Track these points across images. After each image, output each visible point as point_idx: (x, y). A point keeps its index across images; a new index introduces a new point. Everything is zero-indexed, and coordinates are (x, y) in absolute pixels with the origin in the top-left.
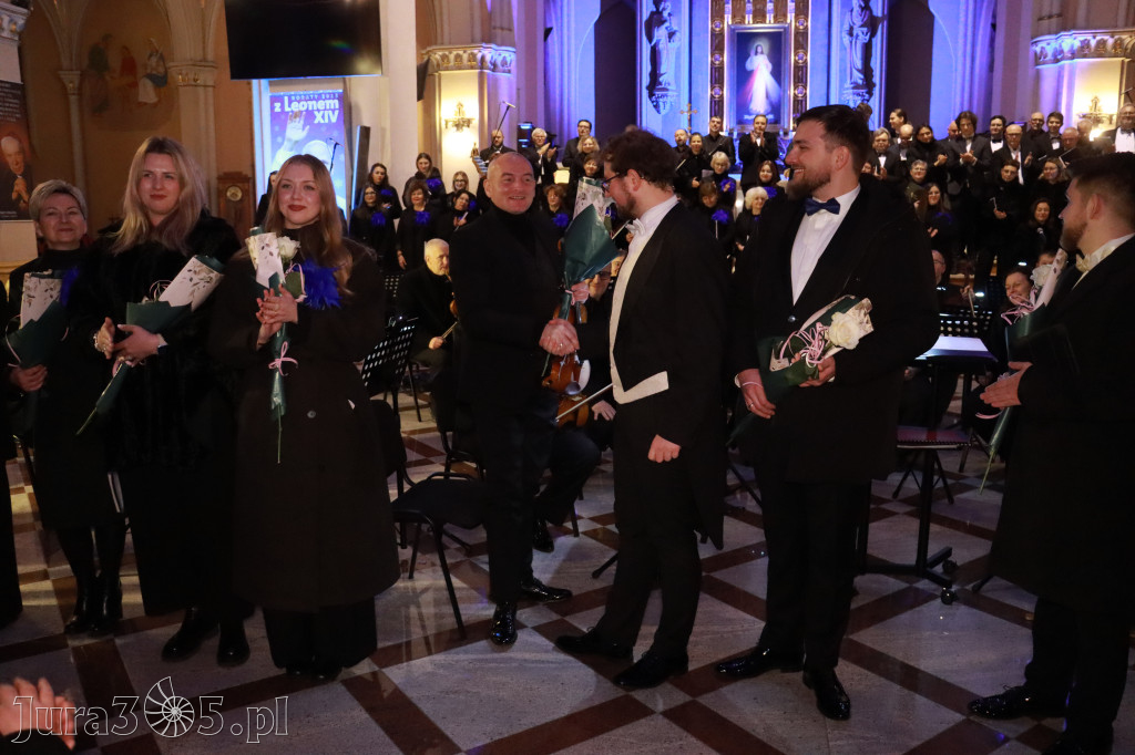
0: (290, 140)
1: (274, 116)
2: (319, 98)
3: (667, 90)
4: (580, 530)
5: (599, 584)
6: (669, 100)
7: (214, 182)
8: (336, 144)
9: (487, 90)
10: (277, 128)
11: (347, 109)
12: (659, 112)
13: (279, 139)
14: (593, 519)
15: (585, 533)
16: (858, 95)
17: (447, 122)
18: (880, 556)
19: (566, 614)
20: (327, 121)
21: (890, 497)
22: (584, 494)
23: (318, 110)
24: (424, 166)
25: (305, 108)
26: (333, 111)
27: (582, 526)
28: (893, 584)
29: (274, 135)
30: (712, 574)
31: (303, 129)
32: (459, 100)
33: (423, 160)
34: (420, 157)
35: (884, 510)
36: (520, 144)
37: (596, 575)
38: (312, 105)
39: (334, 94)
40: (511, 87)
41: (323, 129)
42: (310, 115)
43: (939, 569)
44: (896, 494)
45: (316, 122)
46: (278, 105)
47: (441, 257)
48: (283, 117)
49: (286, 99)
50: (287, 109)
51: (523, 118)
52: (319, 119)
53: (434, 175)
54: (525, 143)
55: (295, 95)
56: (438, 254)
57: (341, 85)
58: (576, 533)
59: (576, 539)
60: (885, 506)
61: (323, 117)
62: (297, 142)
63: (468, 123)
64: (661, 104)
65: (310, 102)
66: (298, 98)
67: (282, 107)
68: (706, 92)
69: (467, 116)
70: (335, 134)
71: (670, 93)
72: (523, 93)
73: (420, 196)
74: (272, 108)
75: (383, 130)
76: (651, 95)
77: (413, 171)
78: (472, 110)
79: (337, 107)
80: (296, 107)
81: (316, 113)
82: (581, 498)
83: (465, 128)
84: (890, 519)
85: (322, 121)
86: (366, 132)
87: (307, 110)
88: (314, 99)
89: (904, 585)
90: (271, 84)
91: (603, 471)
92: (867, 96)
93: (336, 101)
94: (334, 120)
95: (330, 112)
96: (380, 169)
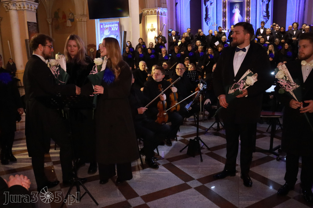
0: (105, 35)
1: (101, 29)
2: (113, 24)
3: (210, 19)
4: (178, 139)
5: (181, 154)
6: (211, 22)
7: (87, 47)
8: (117, 36)
9: (159, 20)
10: (102, 32)
11: (120, 27)
12: (208, 25)
13: (102, 35)
14: (182, 137)
15: (179, 140)
16: (265, 19)
17: (148, 29)
18: (261, 148)
19: (171, 162)
20: (115, 30)
21: (265, 131)
22: (180, 130)
23: (113, 27)
24: (140, 41)
25: (109, 27)
26: (117, 27)
27: (179, 138)
28: (263, 155)
29: (101, 34)
30: (213, 152)
31: (108, 32)
32: (152, 23)
33: (140, 40)
34: (139, 39)
35: (264, 135)
36: (169, 35)
37: (181, 151)
38: (111, 26)
39: (117, 22)
40: (166, 19)
41: (114, 32)
42: (110, 28)
43: (277, 151)
44: (267, 131)
45: (112, 30)
46: (102, 26)
47: (143, 65)
48: (103, 29)
49: (104, 24)
50: (104, 27)
51: (170, 28)
52: (113, 29)
53: (144, 44)
54: (170, 35)
55: (106, 23)
56: (142, 64)
57: (119, 20)
58: (177, 140)
59: (177, 142)
60: (264, 134)
61: (114, 29)
62: (107, 36)
63: (154, 29)
64: (209, 23)
65: (110, 25)
66: (107, 24)
67: (103, 26)
68: (221, 20)
69: (154, 28)
70: (117, 33)
71: (211, 20)
72: (169, 21)
73: (140, 50)
74: (100, 27)
75: (130, 32)
76: (206, 21)
77: (138, 43)
78: (155, 26)
79: (118, 26)
80: (106, 26)
81: (112, 28)
82: (179, 131)
83: (154, 31)
84: (265, 137)
85: (114, 30)
86: (125, 32)
87: (110, 27)
88: (111, 24)
89: (267, 156)
90: (100, 20)
91: (186, 124)
92: (267, 19)
93: (117, 25)
94: (117, 29)
95: (116, 27)
96: (129, 43)
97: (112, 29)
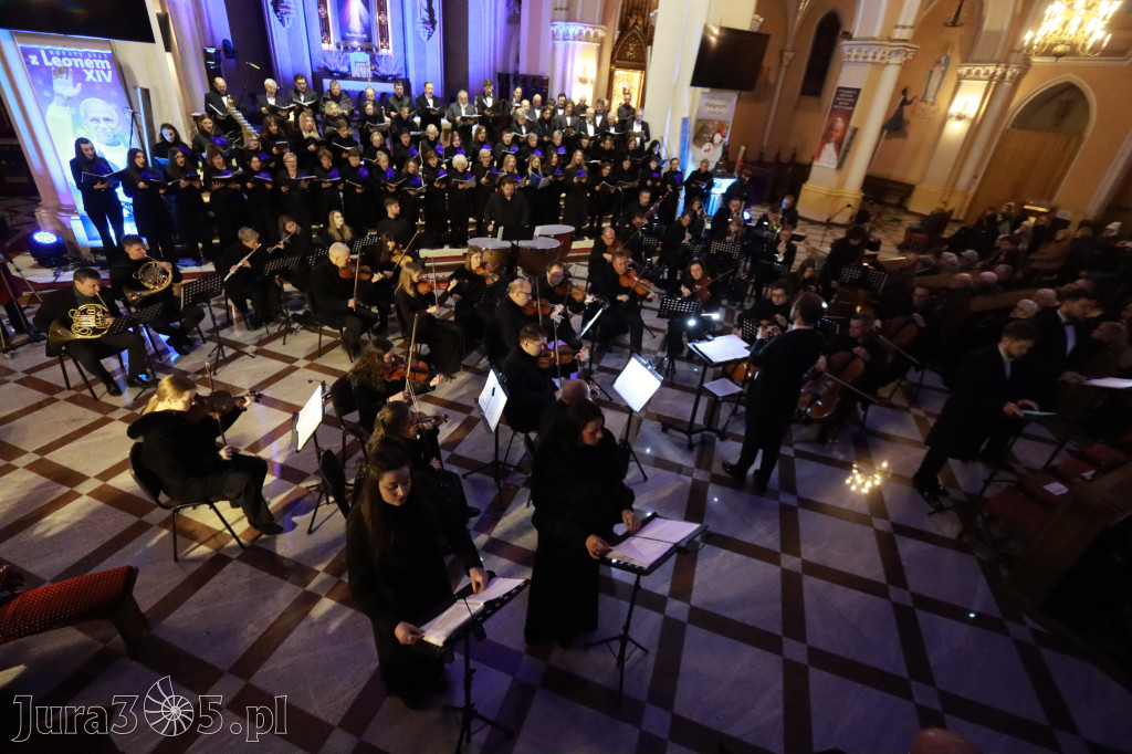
0: (60, 96)
1: (33, 69)
2: (85, 56)
3: (288, 8)
6: (290, 16)
10: (40, 82)
11: (121, 73)
12: (284, 25)
20: (100, 80)
23: (88, 69)
25: (70, 65)
26: (106, 71)
31: (75, 86)
36: (207, 66)
38: (78, 62)
39: (102, 54)
41: (98, 88)
42: (78, 72)
45: (88, 79)
48: (44, 71)
49: (43, 52)
50: (47, 63)
52: (90, 76)
54: (212, 65)
55: (54, 51)
57: (108, 47)
61: (95, 75)
62: (69, 98)
64: (285, 19)
65: (74, 60)
66: (58, 53)
67: (40, 60)
68: (315, 11)
70: (114, 93)
71: (290, 11)
74: (27, 60)
76: (276, 10)
79: (109, 67)
80: (57, 62)
81: (85, 71)
85: (95, 80)
86: (146, 93)
87: (73, 67)
88: (79, 57)
90: (16, 36)
93: (107, 62)
94: (109, 79)
95: (102, 72)
96: (171, 131)
97: (85, 75)
